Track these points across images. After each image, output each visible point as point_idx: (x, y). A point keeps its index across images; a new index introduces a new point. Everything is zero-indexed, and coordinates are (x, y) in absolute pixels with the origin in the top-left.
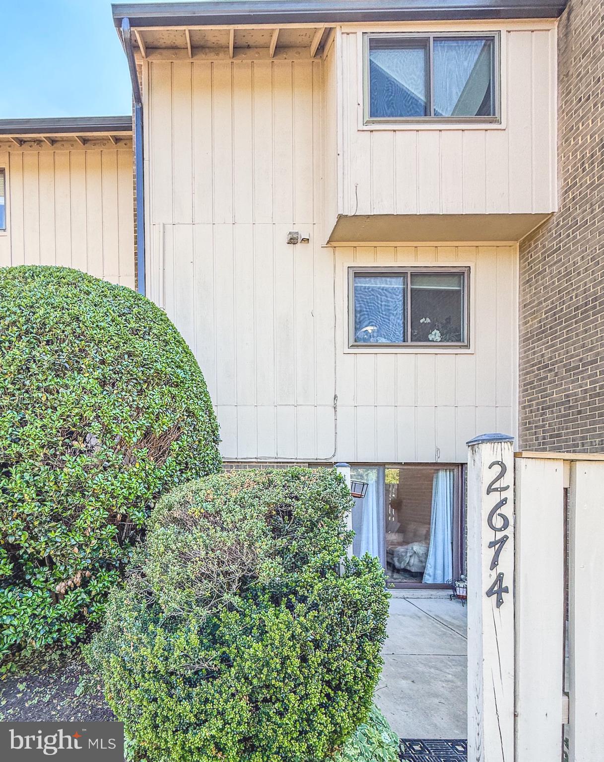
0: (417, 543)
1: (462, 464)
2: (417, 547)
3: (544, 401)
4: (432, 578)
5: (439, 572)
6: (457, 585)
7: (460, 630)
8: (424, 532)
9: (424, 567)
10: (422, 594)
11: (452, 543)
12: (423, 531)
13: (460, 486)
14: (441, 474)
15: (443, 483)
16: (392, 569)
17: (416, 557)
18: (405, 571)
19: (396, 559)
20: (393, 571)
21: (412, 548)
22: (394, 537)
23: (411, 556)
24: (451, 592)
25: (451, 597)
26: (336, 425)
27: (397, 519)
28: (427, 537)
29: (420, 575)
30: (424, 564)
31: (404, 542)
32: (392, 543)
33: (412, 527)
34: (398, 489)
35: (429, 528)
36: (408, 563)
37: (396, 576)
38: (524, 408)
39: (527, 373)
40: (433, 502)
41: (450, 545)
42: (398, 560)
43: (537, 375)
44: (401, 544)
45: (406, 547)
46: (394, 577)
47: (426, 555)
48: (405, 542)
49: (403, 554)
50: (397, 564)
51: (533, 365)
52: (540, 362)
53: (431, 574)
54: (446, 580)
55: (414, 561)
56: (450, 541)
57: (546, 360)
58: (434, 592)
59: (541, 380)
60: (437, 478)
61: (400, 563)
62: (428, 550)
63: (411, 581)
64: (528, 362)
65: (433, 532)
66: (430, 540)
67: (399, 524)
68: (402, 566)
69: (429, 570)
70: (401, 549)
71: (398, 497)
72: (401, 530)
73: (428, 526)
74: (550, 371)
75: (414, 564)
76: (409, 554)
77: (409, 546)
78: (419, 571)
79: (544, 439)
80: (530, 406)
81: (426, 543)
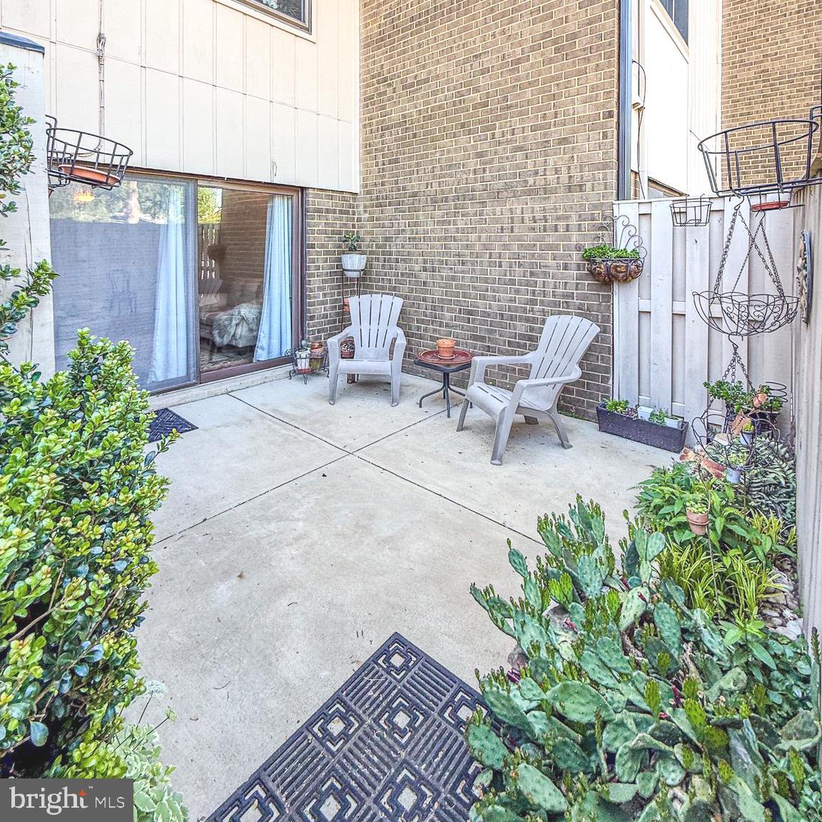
0: (244, 305)
1: (303, 189)
2: (246, 310)
3: (384, 120)
4: (266, 351)
5: (275, 342)
6: (298, 357)
7: (305, 425)
8: (255, 289)
9: (256, 338)
10: (253, 379)
11: (291, 298)
12: (253, 287)
13: (300, 219)
14: (277, 201)
15: (280, 214)
16: (209, 348)
17: (245, 324)
18: (230, 347)
19: (216, 332)
20: (212, 352)
21: (239, 313)
22: (214, 300)
23: (237, 325)
24: (290, 367)
25: (292, 374)
26: (101, 93)
27: (218, 273)
28: (259, 295)
29: (250, 350)
30: (255, 333)
31: (227, 305)
32: (211, 309)
33: (238, 283)
34: (220, 231)
35: (262, 282)
36: (234, 335)
37: (216, 358)
38: (365, 126)
39: (368, 86)
40: (267, 242)
41: (288, 301)
42: (219, 333)
43: (377, 89)
44: (223, 309)
45: (231, 312)
46: (214, 360)
47: (258, 319)
48: (229, 306)
49: (226, 323)
50: (218, 340)
51: (373, 77)
52: (379, 74)
53: (265, 346)
54: (284, 351)
55: (242, 331)
56: (288, 297)
57: (385, 72)
58: (268, 373)
59: (380, 95)
60: (272, 207)
61: (222, 337)
62: (260, 313)
63: (237, 362)
64: (369, 72)
65: (267, 285)
66: (263, 298)
67: (221, 282)
68: (226, 341)
69: (263, 341)
70: (223, 316)
71: (219, 241)
72: (225, 290)
73: (260, 280)
74: (389, 85)
75: (241, 334)
76: (234, 322)
77: (235, 311)
78: (249, 344)
79: (384, 165)
80: (370, 125)
81: (257, 303)
